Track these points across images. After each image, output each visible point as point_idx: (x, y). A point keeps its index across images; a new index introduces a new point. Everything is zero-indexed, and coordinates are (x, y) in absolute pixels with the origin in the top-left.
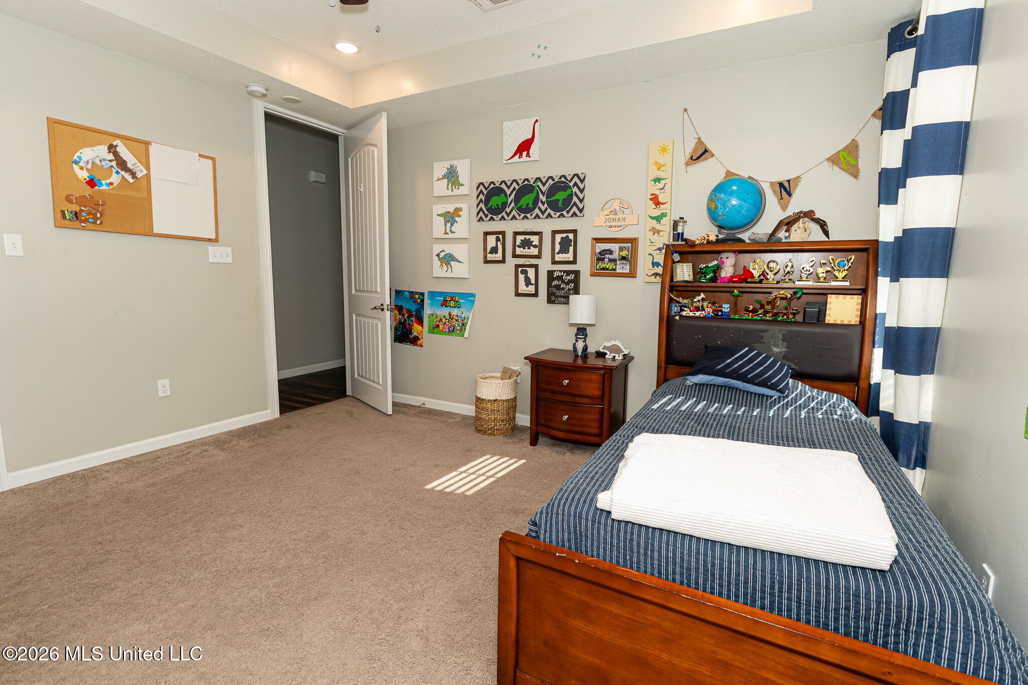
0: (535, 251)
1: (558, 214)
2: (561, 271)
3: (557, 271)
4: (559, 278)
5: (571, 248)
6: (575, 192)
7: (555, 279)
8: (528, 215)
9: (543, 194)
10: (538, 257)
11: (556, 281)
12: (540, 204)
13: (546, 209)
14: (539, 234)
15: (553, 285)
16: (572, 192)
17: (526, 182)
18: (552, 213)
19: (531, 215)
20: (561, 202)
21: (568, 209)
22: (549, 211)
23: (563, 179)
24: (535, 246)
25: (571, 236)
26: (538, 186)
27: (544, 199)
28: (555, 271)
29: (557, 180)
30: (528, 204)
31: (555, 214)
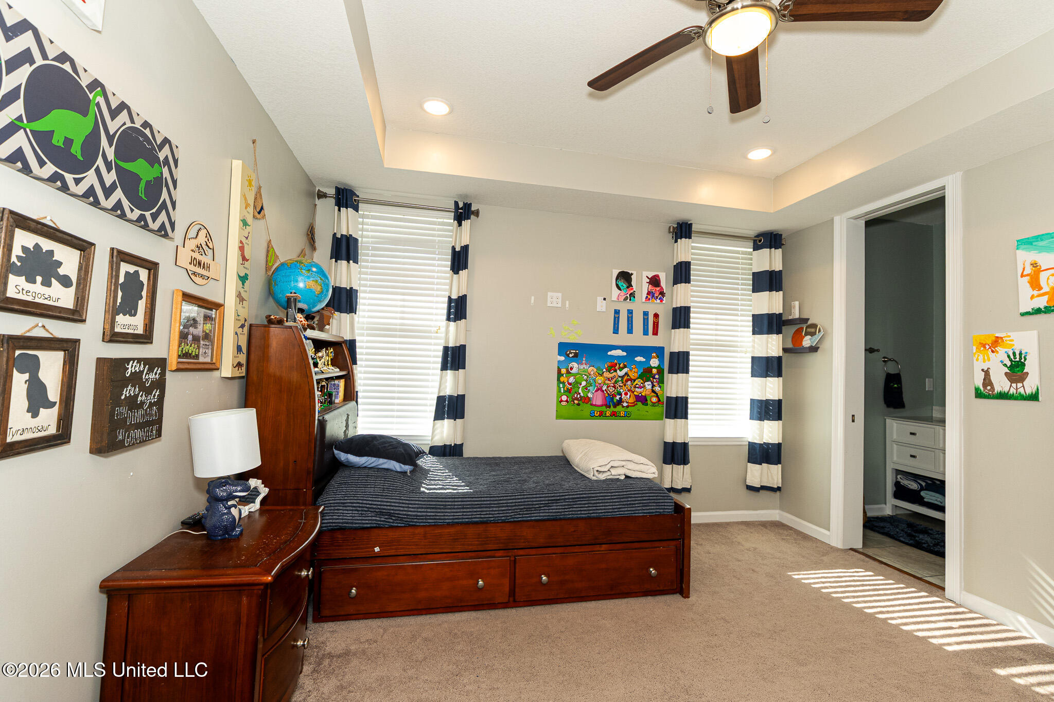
0: (64, 297)
1: (137, 213)
2: (139, 360)
3: (134, 359)
4: (136, 378)
5: (142, 305)
6: (166, 178)
7: (125, 382)
8: (69, 178)
9: (110, 139)
10: (76, 315)
11: (129, 388)
12: (100, 162)
13: (113, 187)
14: (84, 246)
15: (123, 397)
16: (162, 173)
17: (67, 67)
18: (126, 203)
19: (77, 181)
20: (142, 185)
21: (154, 210)
22: (118, 194)
23: (147, 132)
24: (65, 282)
25: (144, 275)
26: (98, 105)
27: (111, 154)
28: (128, 360)
29: (138, 125)
30: (68, 142)
31: (132, 210)
